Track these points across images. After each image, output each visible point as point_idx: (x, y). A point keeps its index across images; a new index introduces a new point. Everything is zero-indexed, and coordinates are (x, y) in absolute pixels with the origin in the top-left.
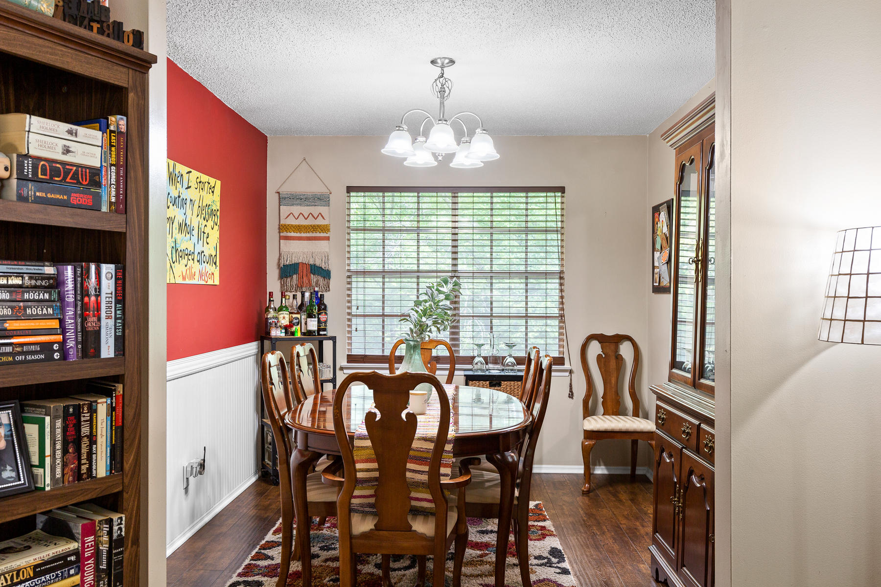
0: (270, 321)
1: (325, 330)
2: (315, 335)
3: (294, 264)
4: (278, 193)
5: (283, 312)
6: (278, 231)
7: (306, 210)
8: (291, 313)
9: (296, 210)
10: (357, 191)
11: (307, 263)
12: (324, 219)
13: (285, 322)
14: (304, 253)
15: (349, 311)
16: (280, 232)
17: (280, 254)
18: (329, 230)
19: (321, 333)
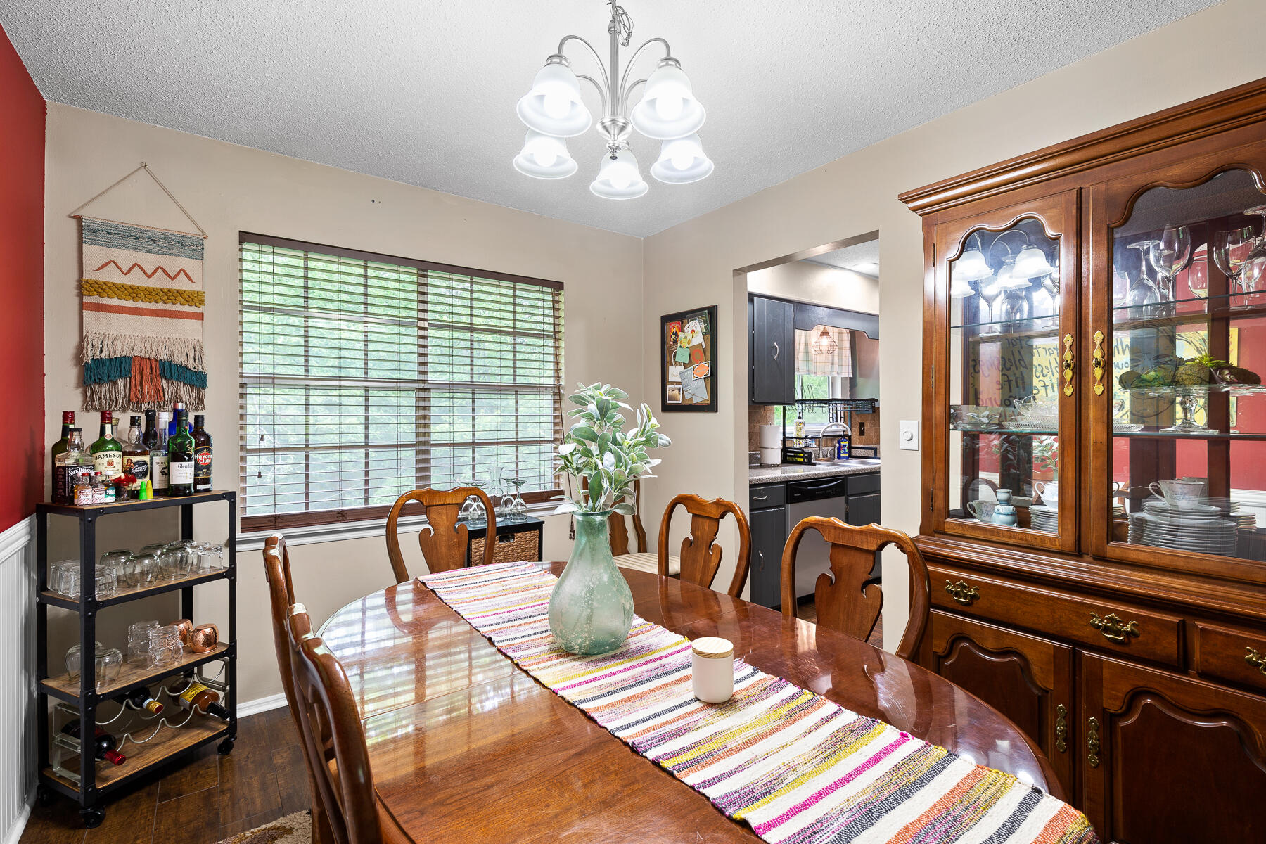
0: (72, 473)
1: (207, 481)
2: (190, 494)
3: (121, 358)
4: (79, 219)
5: (108, 453)
6: (76, 292)
7: (149, 260)
8: (125, 454)
9: (125, 257)
10: (260, 243)
11: (152, 357)
12: (191, 281)
13: (115, 473)
14: (144, 340)
15: (241, 443)
16: (81, 295)
17: (82, 339)
18: (202, 302)
19: (200, 487)
